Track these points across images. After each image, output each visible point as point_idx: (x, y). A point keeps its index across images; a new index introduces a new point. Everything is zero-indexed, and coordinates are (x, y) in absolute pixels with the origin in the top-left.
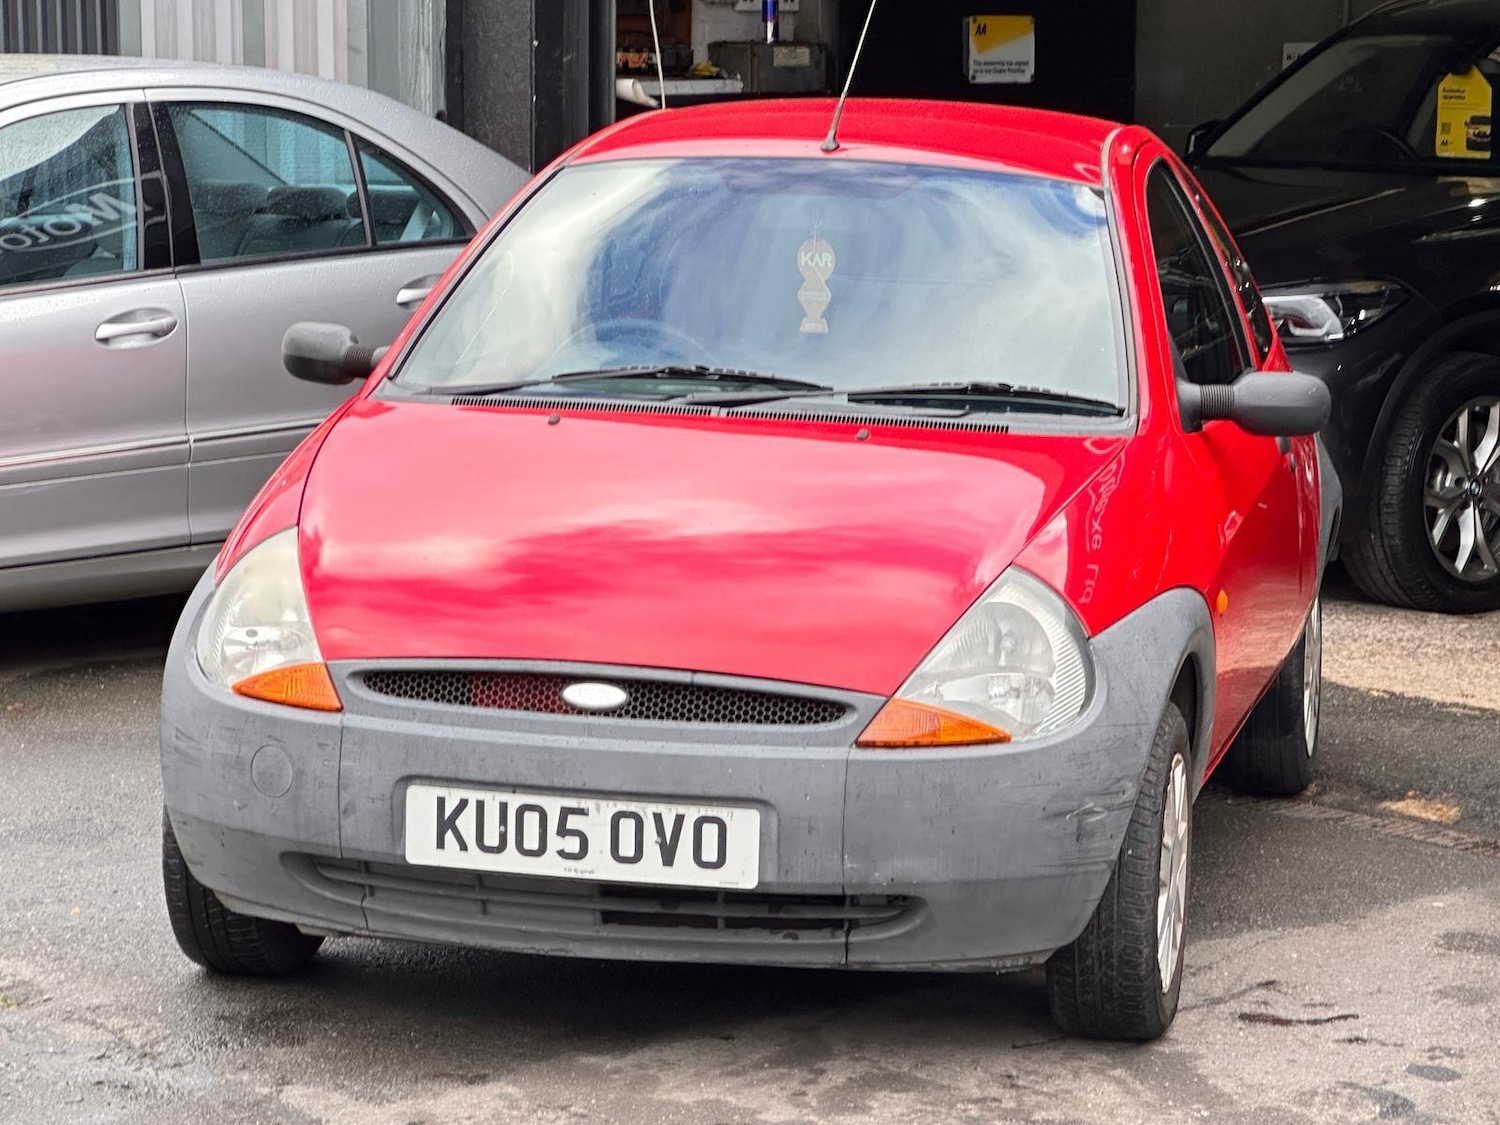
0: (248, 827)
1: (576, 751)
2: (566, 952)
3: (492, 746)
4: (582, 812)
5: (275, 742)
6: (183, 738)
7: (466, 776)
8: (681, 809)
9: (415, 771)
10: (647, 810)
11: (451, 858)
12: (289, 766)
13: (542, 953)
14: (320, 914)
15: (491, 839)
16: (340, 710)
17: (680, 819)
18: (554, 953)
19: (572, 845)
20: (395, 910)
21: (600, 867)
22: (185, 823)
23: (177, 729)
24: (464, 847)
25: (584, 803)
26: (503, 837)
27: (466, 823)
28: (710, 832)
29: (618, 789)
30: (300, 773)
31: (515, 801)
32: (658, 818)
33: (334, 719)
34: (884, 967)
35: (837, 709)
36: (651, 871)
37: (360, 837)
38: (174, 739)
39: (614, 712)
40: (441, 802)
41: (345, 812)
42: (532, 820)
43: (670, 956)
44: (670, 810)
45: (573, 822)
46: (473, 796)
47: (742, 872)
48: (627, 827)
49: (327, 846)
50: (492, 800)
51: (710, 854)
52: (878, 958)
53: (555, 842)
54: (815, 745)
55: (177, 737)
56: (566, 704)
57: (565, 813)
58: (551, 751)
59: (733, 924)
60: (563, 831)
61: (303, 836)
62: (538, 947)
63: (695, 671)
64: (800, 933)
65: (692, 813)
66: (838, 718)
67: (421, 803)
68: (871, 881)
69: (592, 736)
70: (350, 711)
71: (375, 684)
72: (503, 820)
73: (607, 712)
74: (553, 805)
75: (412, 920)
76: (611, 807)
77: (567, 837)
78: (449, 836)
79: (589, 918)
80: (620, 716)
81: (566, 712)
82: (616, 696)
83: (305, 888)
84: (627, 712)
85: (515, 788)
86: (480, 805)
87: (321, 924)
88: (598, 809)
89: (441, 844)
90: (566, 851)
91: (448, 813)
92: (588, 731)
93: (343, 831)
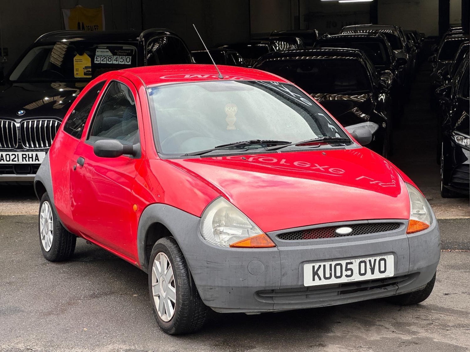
0: (246, 285)
1: (348, 246)
2: (331, 305)
3: (326, 248)
4: (351, 263)
5: (256, 259)
6: (212, 263)
7: (320, 259)
8: (375, 258)
9: (306, 260)
10: (367, 260)
11: (317, 283)
12: (263, 265)
13: (325, 306)
14: (257, 308)
15: (328, 275)
16: (275, 246)
17: (375, 260)
18: (328, 306)
19: (349, 273)
20: (284, 302)
21: (357, 278)
22: (211, 289)
23: (207, 261)
24: (320, 279)
25: (352, 261)
26: (331, 274)
27: (321, 272)
28: (382, 263)
29: (361, 255)
30: (267, 267)
31: (334, 263)
32: (370, 261)
33: (275, 249)
34: (402, 293)
35: (397, 225)
36: (369, 276)
37: (288, 282)
38: (207, 265)
39: (350, 234)
40: (314, 267)
41: (283, 275)
42: (338, 268)
43: (356, 300)
44: (373, 258)
45: (349, 266)
46: (322, 264)
47: (390, 273)
48: (363, 265)
49: (275, 286)
50: (327, 264)
51: (382, 269)
52: (402, 291)
53: (345, 273)
54: (399, 235)
55: (207, 263)
56: (337, 234)
57: (347, 264)
58: (341, 247)
59: (372, 288)
60: (347, 270)
61: (267, 285)
62: (323, 305)
63: (367, 220)
64: (387, 287)
65: (378, 258)
66: (399, 227)
67: (308, 269)
68: (414, 269)
69: (349, 242)
70: (279, 246)
71: (282, 237)
72: (331, 270)
73: (348, 235)
74: (344, 263)
75: (289, 304)
76: (358, 261)
77: (348, 271)
78: (316, 277)
79: (336, 294)
80: (351, 235)
81: (338, 236)
82: (349, 230)
83: (257, 301)
84: (353, 234)
85: (332, 260)
86: (324, 266)
87: (256, 311)
88: (355, 261)
89: (314, 280)
90: (348, 275)
91: (316, 270)
92: (348, 240)
93: (282, 281)
